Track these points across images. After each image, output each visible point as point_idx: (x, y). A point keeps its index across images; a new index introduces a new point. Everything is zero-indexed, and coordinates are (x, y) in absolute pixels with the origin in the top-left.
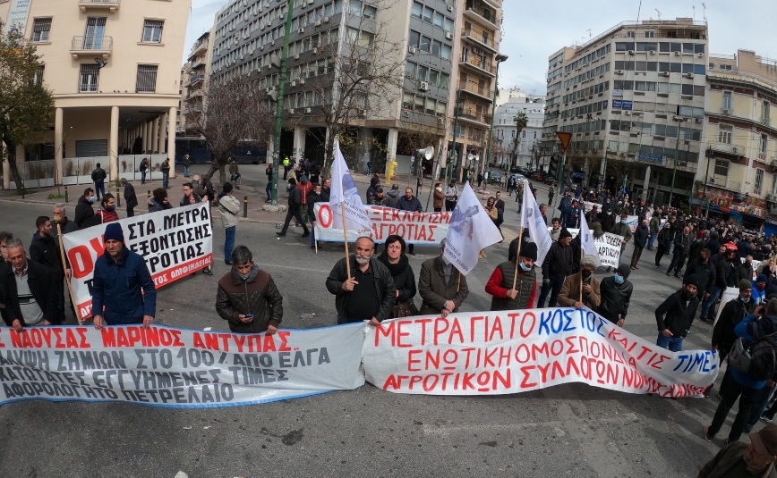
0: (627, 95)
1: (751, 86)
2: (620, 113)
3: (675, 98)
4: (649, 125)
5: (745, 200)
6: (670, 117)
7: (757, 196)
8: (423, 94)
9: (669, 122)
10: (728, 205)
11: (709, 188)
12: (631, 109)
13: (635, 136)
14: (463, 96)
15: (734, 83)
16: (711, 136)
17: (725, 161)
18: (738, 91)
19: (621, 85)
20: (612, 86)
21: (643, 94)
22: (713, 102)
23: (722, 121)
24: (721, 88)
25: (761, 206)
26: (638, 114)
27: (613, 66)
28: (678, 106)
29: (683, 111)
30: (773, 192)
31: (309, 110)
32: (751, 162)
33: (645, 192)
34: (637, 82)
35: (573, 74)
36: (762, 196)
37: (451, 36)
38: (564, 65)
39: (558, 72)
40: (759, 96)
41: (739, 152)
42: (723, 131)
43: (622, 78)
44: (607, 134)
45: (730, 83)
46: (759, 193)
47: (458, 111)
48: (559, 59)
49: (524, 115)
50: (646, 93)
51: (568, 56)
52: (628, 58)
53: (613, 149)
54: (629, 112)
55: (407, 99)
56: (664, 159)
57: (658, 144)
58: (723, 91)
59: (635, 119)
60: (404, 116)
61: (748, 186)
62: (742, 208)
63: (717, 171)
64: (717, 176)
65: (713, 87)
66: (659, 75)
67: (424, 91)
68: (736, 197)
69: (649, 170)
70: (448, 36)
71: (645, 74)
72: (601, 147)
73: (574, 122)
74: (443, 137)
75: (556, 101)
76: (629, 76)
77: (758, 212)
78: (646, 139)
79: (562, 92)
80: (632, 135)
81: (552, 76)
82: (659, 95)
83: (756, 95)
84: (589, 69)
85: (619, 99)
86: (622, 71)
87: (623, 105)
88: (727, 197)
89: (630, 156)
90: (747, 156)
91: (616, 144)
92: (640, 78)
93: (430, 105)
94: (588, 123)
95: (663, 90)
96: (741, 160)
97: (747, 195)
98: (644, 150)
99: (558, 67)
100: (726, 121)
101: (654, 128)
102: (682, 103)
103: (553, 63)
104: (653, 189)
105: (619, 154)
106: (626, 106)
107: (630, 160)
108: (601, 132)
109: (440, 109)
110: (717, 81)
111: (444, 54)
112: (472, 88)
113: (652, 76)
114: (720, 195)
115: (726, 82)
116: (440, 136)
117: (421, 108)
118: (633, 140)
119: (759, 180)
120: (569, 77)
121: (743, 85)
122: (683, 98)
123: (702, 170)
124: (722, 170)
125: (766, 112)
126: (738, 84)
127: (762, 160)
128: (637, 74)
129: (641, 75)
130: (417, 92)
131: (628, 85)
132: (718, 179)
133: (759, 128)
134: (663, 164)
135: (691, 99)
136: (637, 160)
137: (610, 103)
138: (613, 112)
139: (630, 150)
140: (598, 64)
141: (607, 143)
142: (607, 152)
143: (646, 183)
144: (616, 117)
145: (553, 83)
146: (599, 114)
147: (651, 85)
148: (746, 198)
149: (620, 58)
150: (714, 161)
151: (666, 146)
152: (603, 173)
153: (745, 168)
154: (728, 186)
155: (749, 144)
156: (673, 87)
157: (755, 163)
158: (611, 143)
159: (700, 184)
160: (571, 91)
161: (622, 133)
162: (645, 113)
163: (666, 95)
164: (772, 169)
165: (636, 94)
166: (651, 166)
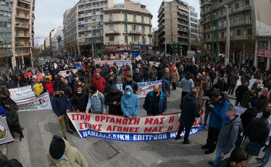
0: (82, 23)
1: (119, 10)
2: (80, 29)
3: (98, 20)
4: (90, 31)
5: (122, 47)
6: (97, 26)
7: (127, 44)
8: (2, 43)
9: (97, 28)
10: (116, 50)
11: (108, 46)
12: (84, 27)
13: (86, 35)
14: (18, 39)
15: (113, 11)
16: (107, 30)
17: (112, 36)
18: (114, 13)
19: (80, 20)
20: (77, 21)
21: (88, 21)
22: (106, 18)
23: (109, 23)
24: (109, 13)
26: (86, 28)
27: (77, 13)
29: (101, 24)
30: (133, 41)
32: (122, 34)
33: (93, 53)
34: (85, 18)
35: (69, 19)
36: (129, 43)
38: (67, 16)
39: (65, 19)
40: (123, 13)
41: (117, 32)
42: (111, 27)
43: (80, 17)
44: (78, 38)
45: (111, 11)
47: (16, 45)
48: (66, 14)
50: (88, 20)
51: (67, 13)
52: (82, 10)
54: (83, 28)
56: (97, 40)
57: (93, 36)
58: (109, 14)
59: (86, 30)
61: (122, 42)
62: (121, 49)
63: (110, 40)
64: (110, 41)
65: (106, 13)
66: (92, 13)
67: (2, 42)
68: (118, 46)
69: (93, 45)
71: (88, 14)
73: (70, 35)
75: (66, 29)
76: (82, 16)
78: (90, 36)
79: (66, 26)
81: (64, 21)
82: (93, 20)
83: (121, 13)
85: (80, 24)
86: (80, 15)
87: (81, 26)
88: (115, 47)
90: (120, 33)
91: (81, 40)
92: (86, 16)
93: (4, 46)
94: (73, 35)
95: (94, 18)
96: (118, 34)
97: (122, 44)
98: (90, 39)
99: (65, 17)
100: (111, 23)
101: (92, 32)
102: (100, 21)
103: (64, 16)
104: (97, 51)
105: (82, 43)
106: (83, 26)
107: (86, 44)
108: (76, 37)
109: (9, 46)
110: (107, 11)
112: (22, 35)
113: (90, 14)
114: (113, 47)
115: (110, 11)
116: (11, 56)
118: (86, 37)
119: (126, 39)
120: (68, 20)
121: (116, 10)
122: (100, 19)
123: (106, 41)
124: (112, 39)
125: (126, 17)
126: (114, 11)
127: (126, 33)
128: (85, 15)
129: (86, 15)
131: (82, 19)
132: (111, 43)
133: (123, 23)
134: (97, 42)
135: (103, 19)
136: (88, 43)
137: (77, 27)
138: (79, 29)
139: (85, 40)
140: (74, 14)
141: (78, 40)
142: (79, 43)
143: (93, 50)
144: (80, 31)
145: (64, 23)
146: (75, 31)
147: (90, 17)
148: (122, 46)
149: (80, 11)
150: (109, 37)
151: (97, 36)
152: (79, 51)
153: (120, 36)
154: (115, 44)
155: (120, 29)
156: (97, 16)
157: (123, 34)
158: (79, 40)
159: (105, 45)
160: (68, 25)
161: (82, 36)
162: (89, 27)
163: (95, 20)
164: (131, 34)
165: (85, 21)
166: (93, 44)
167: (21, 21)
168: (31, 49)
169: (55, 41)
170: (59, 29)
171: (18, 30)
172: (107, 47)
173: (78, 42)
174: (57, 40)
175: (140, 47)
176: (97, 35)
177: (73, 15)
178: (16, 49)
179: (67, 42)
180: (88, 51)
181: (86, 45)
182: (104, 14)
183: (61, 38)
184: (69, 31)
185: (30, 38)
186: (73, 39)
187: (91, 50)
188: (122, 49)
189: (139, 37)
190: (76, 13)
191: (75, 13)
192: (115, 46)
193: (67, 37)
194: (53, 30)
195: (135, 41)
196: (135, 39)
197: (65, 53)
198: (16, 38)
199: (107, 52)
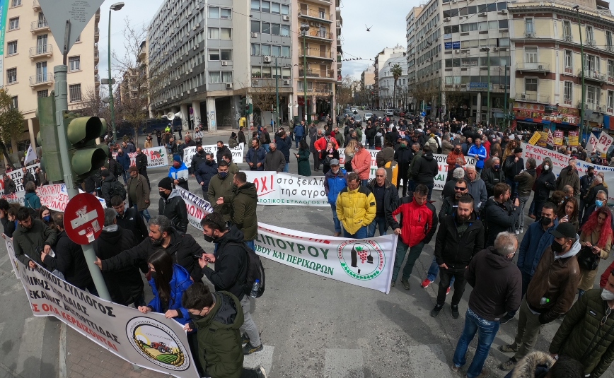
0: (455, 37)
1: (550, 10)
2: (451, 53)
3: (494, 33)
4: (475, 60)
5: (555, 110)
6: (491, 49)
7: (568, 106)
8: (268, 65)
9: (492, 54)
10: (540, 117)
11: (522, 103)
12: (458, 48)
13: (465, 69)
14: (305, 61)
15: (533, 10)
16: (519, 59)
17: (534, 78)
18: (538, 15)
19: (449, 30)
20: (443, 32)
21: (468, 34)
22: (517, 29)
23: (526, 44)
24: (522, 16)
25: (573, 114)
26: (466, 51)
27: (442, 15)
28: (498, 39)
29: (502, 43)
31: (196, 90)
32: (558, 77)
33: (478, 115)
34: (462, 26)
35: (421, 27)
36: (574, 104)
37: (287, 18)
38: (415, 21)
39: (412, 29)
40: (558, 17)
41: (545, 68)
42: (529, 53)
43: (450, 24)
44: (444, 73)
45: (530, 10)
46: (570, 103)
47: (301, 73)
48: (412, 17)
49: (398, 66)
50: (470, 32)
51: (416, 14)
52: (453, 7)
53: (449, 83)
54: (458, 51)
55: (256, 71)
56: (490, 85)
57: (484, 73)
58: (525, 18)
59: (464, 56)
60: (254, 83)
61: (557, 98)
63: (528, 88)
64: (528, 92)
66: (479, 16)
67: (268, 63)
68: (547, 109)
69: (479, 96)
70: (285, 18)
71: (467, 17)
72: (440, 83)
73: (424, 66)
74: (292, 93)
75: (413, 52)
76: (454, 21)
77: (571, 120)
78: (474, 71)
79: (415, 44)
80: (462, 70)
81: (409, 32)
82: (480, 33)
83: (555, 17)
84: (428, 21)
85: (450, 41)
86: (449, 18)
87: (453, 46)
88: (539, 109)
89: (463, 87)
90: (553, 71)
91: (451, 78)
92: (464, 21)
93: (274, 72)
94: (432, 65)
95: (483, 27)
96: (547, 75)
97: (557, 105)
98: (474, 79)
99: (411, 24)
100: (530, 44)
101: (479, 60)
102: (500, 36)
103: (409, 21)
104: (485, 112)
106: (456, 46)
107: (462, 90)
108: (439, 71)
109: (286, 73)
110: (518, 11)
111: (284, 32)
112: (314, 53)
113: (474, 18)
114: (532, 108)
115: (525, 10)
116: (289, 94)
117: (268, 76)
118: (464, 73)
119: (568, 93)
120: (418, 31)
121: (542, 10)
122: (500, 31)
123: (517, 89)
124: (531, 86)
125: (568, 31)
126: (537, 10)
127: (569, 74)
128: (461, 18)
129: (464, 19)
130: (262, 65)
131: (455, 29)
132: (530, 96)
133: (562, 45)
134: (490, 89)
135: (507, 31)
136: (468, 89)
137: (443, 46)
138: (446, 53)
139: (463, 82)
140: (433, 16)
141: (443, 78)
142: (446, 86)
143: (478, 107)
144: (448, 56)
145: (409, 38)
146: (437, 56)
147: (473, 26)
148: (557, 109)
149: (447, 8)
150: (523, 80)
151: (491, 74)
152: (444, 104)
153: (552, 82)
154: (539, 100)
155: (554, 60)
156: (491, 23)
157: (562, 77)
158: (448, 79)
159: (514, 101)
160: (420, 42)
161: (454, 69)
162: (471, 49)
163: (486, 32)
164: (580, 80)
165: (462, 35)
166: (481, 93)
167: (312, 24)
168: (333, 85)
169: (387, 76)
170: (396, 51)
171: (305, 42)
172: (518, 107)
173: (443, 85)
174: (391, 75)
175: (600, 121)
176: (493, 71)
177: (430, 19)
178: (301, 81)
179: (417, 81)
180: (465, 107)
181: (463, 94)
182: (509, 17)
183: (401, 71)
184: (420, 55)
185: (332, 61)
186: (432, 74)
187: (473, 108)
188: (555, 119)
189: (602, 91)
190: (438, 14)
191: (435, 14)
192: (539, 107)
193: (417, 69)
194: (383, 53)
195: (589, 101)
196: (591, 95)
197: (410, 105)
198: (301, 59)
199: (517, 120)
